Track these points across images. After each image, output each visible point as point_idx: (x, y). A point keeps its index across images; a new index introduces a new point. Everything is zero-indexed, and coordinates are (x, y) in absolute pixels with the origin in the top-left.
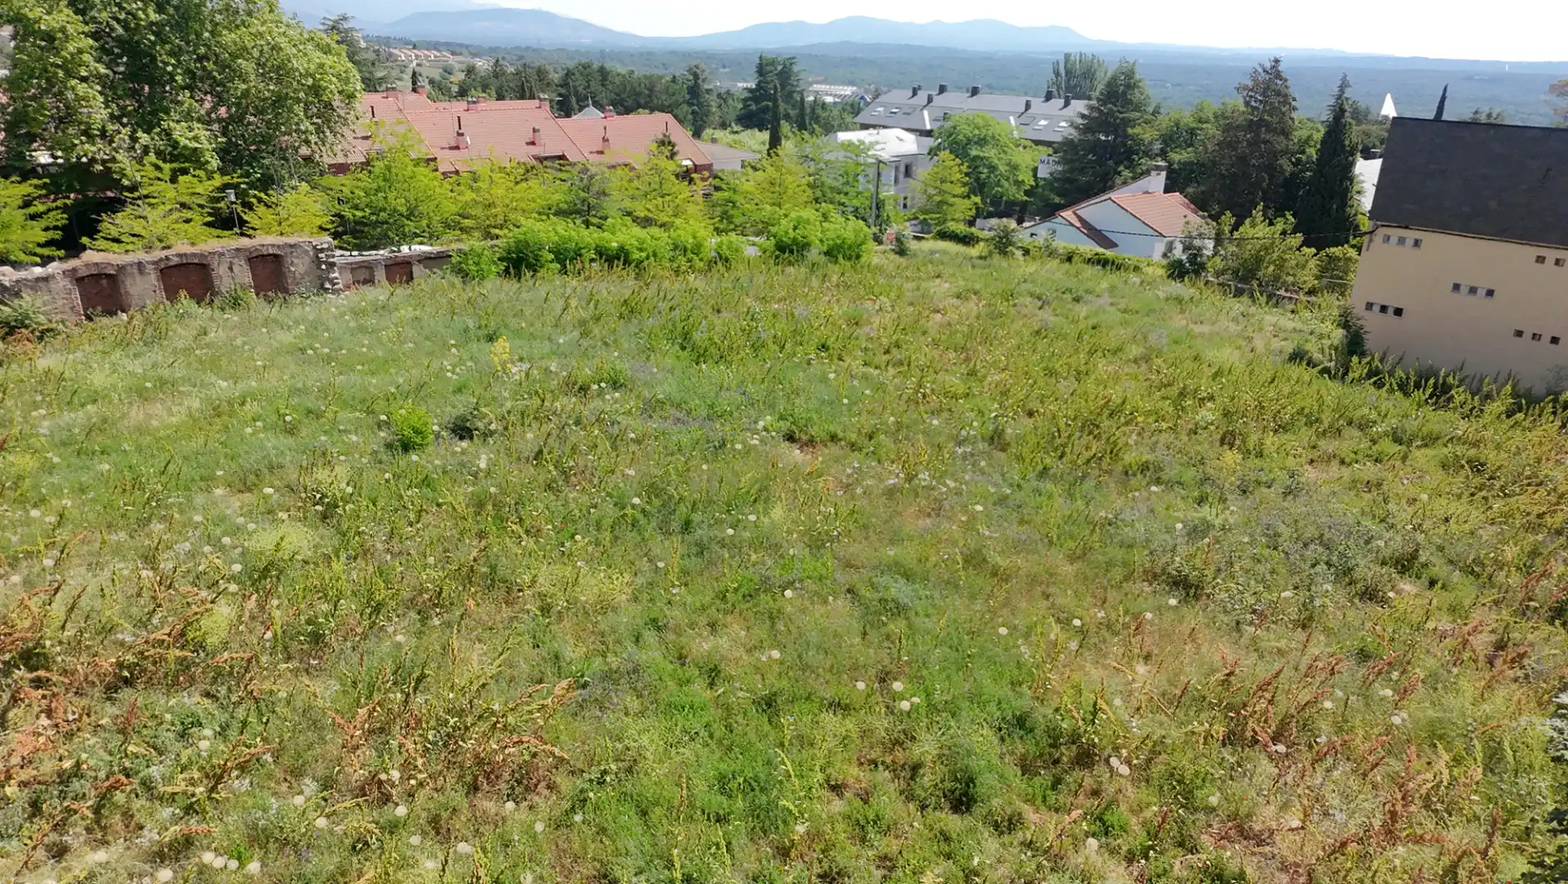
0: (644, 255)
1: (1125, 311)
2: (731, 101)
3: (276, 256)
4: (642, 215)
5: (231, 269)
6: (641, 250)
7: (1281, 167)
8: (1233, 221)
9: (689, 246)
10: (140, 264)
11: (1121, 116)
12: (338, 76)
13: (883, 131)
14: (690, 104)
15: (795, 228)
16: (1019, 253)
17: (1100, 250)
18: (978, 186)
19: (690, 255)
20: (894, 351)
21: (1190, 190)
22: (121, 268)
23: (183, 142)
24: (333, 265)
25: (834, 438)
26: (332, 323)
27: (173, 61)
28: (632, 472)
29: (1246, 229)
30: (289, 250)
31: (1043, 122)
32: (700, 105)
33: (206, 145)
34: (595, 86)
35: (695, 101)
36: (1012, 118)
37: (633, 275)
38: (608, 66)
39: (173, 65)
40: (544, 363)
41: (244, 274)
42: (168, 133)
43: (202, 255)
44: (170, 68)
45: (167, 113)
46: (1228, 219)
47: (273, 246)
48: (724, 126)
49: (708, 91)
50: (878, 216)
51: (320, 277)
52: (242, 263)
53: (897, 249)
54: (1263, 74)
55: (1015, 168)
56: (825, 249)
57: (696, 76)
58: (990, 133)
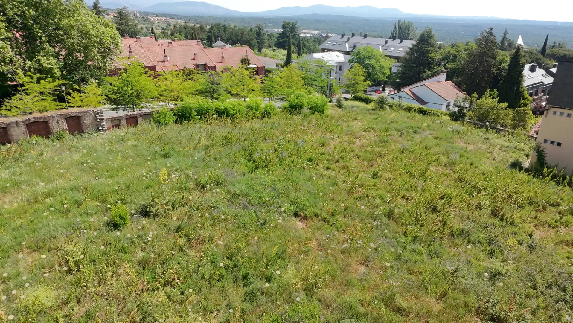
0: (235, 112)
1: (436, 138)
2: (272, 37)
3: (78, 116)
4: (235, 93)
5: (58, 123)
6: (233, 110)
7: (493, 71)
8: (477, 96)
9: (254, 107)
10: (17, 122)
11: (426, 49)
12: (111, 37)
13: (331, 53)
14: (257, 39)
15: (297, 99)
16: (388, 107)
17: (421, 106)
18: (369, 76)
19: (254, 111)
20: (341, 161)
21: (455, 79)
22: (8, 124)
23: (45, 65)
24: (103, 119)
25: (316, 215)
26: (99, 148)
27: (41, 32)
28: (221, 243)
29: (483, 100)
30: (83, 114)
31: (392, 49)
32: (261, 39)
33: (55, 66)
34: (222, 32)
35: (259, 38)
36: (380, 47)
37: (230, 122)
38: (226, 24)
39: (41, 33)
40: (186, 172)
41: (64, 125)
42: (39, 61)
43: (45, 118)
44: (39, 35)
45: (39, 52)
46: (475, 95)
47: (76, 112)
48: (270, 47)
49: (264, 34)
50: (330, 91)
51: (97, 125)
52: (63, 120)
53: (338, 105)
54: (486, 34)
55: (382, 68)
56: (309, 107)
57: (259, 29)
58: (373, 54)
